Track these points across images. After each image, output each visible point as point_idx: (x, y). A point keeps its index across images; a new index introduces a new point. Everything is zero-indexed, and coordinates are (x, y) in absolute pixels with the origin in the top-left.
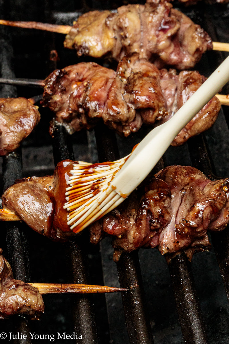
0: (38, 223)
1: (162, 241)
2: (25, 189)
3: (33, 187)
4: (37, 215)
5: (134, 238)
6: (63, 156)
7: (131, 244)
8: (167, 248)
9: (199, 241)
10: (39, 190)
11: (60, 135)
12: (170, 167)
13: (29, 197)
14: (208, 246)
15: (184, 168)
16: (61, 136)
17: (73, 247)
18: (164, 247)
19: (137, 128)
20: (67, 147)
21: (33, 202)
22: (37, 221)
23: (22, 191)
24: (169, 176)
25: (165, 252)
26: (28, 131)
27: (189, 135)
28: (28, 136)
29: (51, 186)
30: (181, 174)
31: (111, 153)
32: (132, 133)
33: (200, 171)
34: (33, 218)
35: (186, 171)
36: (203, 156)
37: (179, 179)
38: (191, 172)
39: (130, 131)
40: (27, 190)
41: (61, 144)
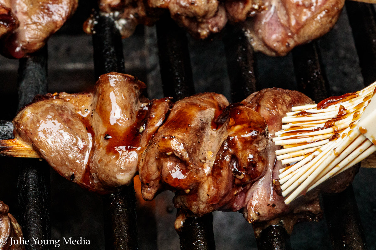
0: (65, 164)
1: (250, 202)
2: (50, 112)
3: (61, 110)
4: (65, 153)
5: (208, 195)
6: (108, 63)
7: (204, 203)
8: (257, 213)
9: (305, 206)
10: (70, 114)
11: (105, 31)
12: (266, 91)
13: (55, 124)
14: (319, 214)
15: (288, 94)
16: (107, 32)
17: (116, 203)
18: (253, 211)
19: (218, 26)
20: (115, 49)
21: (61, 131)
22: (64, 160)
23: (44, 114)
24: (265, 105)
25: (253, 219)
26: (58, 23)
27: (295, 41)
28: (58, 31)
29: (88, 110)
30: (284, 103)
31: (180, 61)
32: (211, 34)
33: (311, 100)
34: (58, 156)
35: (290, 99)
36: (315, 74)
37: (280, 111)
38: (298, 101)
39: (208, 31)
40: (53, 114)
41: (107, 45)
